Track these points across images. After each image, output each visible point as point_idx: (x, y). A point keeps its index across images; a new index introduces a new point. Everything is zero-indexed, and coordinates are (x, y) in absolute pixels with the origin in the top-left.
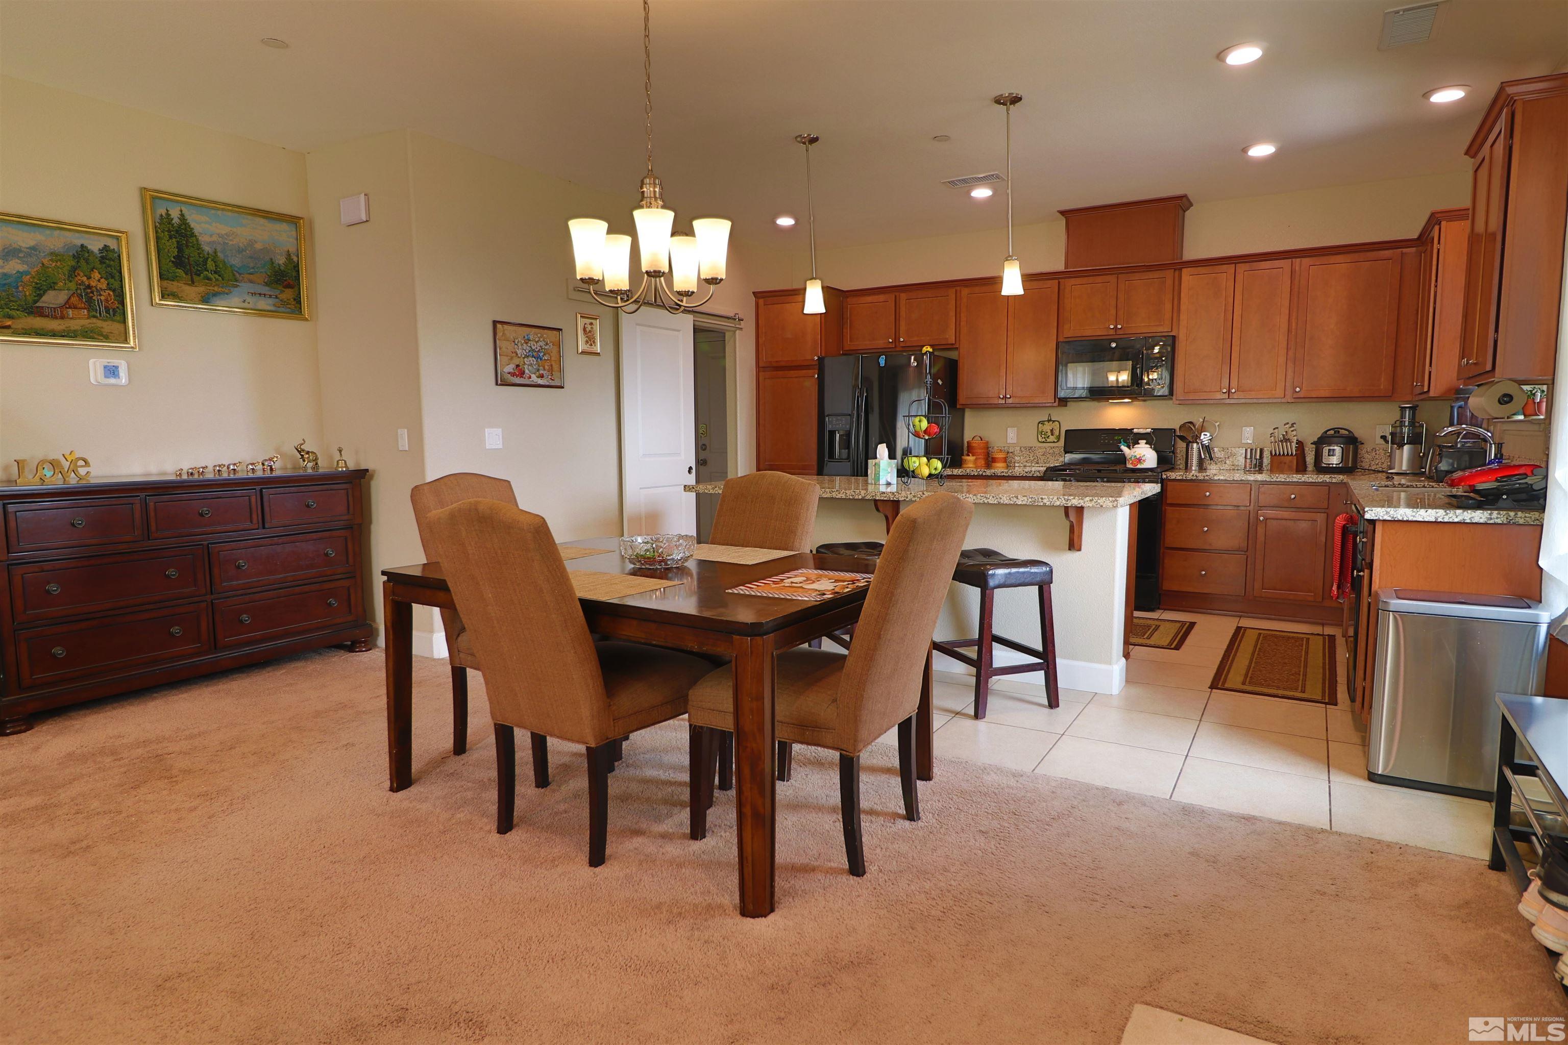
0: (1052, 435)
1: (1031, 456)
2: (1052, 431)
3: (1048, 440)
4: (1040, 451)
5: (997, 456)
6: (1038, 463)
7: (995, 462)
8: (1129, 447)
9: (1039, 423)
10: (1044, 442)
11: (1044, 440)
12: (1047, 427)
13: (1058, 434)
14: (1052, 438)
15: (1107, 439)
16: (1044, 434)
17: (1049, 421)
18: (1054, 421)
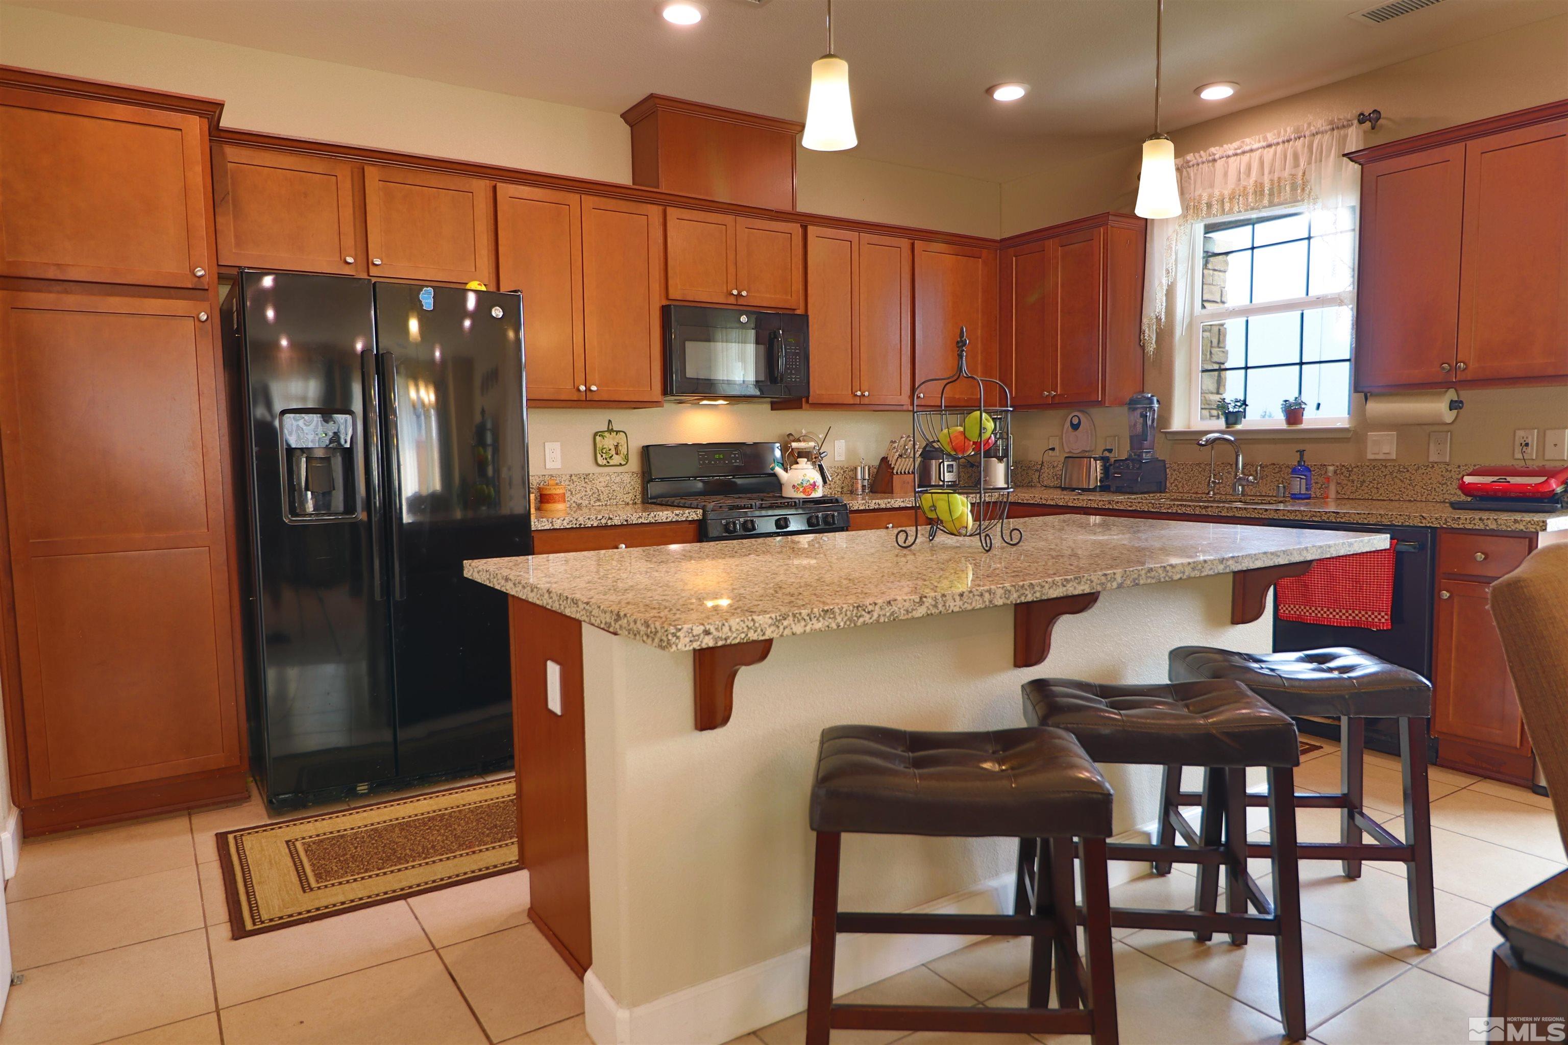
0: (617, 454)
1: (588, 490)
2: (616, 447)
3: (612, 462)
4: (601, 479)
5: (554, 492)
6: (599, 500)
7: (548, 502)
8: (786, 470)
9: (596, 434)
10: (605, 466)
11: (605, 462)
12: (609, 442)
13: (626, 453)
14: (617, 459)
15: (706, 459)
16: (606, 453)
17: (610, 431)
18: (617, 432)
